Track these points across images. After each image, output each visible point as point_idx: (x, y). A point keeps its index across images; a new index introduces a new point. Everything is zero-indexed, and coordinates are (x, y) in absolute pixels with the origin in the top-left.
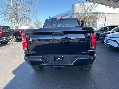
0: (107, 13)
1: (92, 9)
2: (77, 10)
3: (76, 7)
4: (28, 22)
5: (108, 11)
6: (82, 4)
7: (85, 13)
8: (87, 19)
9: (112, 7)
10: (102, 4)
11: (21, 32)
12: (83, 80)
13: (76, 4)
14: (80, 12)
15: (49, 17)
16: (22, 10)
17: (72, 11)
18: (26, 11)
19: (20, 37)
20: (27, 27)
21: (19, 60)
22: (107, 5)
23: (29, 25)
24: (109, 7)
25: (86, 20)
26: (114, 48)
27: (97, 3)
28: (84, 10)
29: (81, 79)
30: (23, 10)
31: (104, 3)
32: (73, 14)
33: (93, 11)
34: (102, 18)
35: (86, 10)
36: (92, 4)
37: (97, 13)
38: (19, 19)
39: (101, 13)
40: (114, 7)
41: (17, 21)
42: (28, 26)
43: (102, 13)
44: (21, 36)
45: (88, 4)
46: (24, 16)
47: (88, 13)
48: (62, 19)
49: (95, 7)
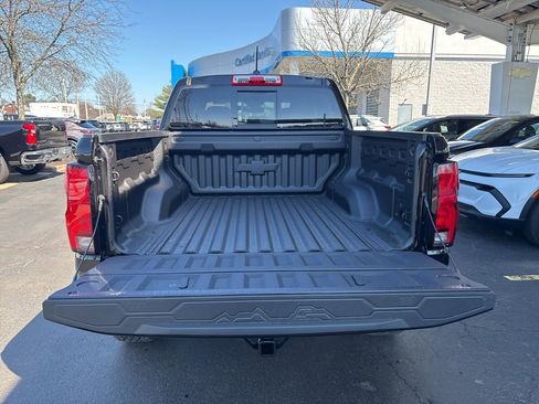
0: (436, 59)
1: (371, 38)
2: (308, 38)
3: (304, 24)
4: (66, 83)
5: (440, 50)
6: (331, 11)
7: (343, 54)
8: (352, 78)
9: (457, 34)
10: (420, 16)
11: (33, 132)
12: (372, 388)
13: (299, 9)
14: (322, 46)
15: (172, 62)
16: (37, 25)
17: (279, 40)
18: (58, 27)
19: (28, 157)
20: (64, 109)
21: (31, 285)
22: (435, 23)
23: (71, 96)
24: (448, 33)
25: (345, 86)
26: (487, 220)
27: (395, 9)
28: (338, 39)
29: (362, 384)
30: (45, 25)
31: (426, 14)
32: (286, 54)
33: (376, 46)
34: (415, 81)
35: (347, 38)
36: (371, 12)
37: (390, 57)
38: (24, 65)
39: (411, 58)
40: (468, 33)
41: (15, 78)
42: (66, 104)
43: (415, 58)
44: (35, 153)
45: (357, 11)
46: (49, 53)
47: (355, 55)
48: (262, 83)
49: (388, 27)
